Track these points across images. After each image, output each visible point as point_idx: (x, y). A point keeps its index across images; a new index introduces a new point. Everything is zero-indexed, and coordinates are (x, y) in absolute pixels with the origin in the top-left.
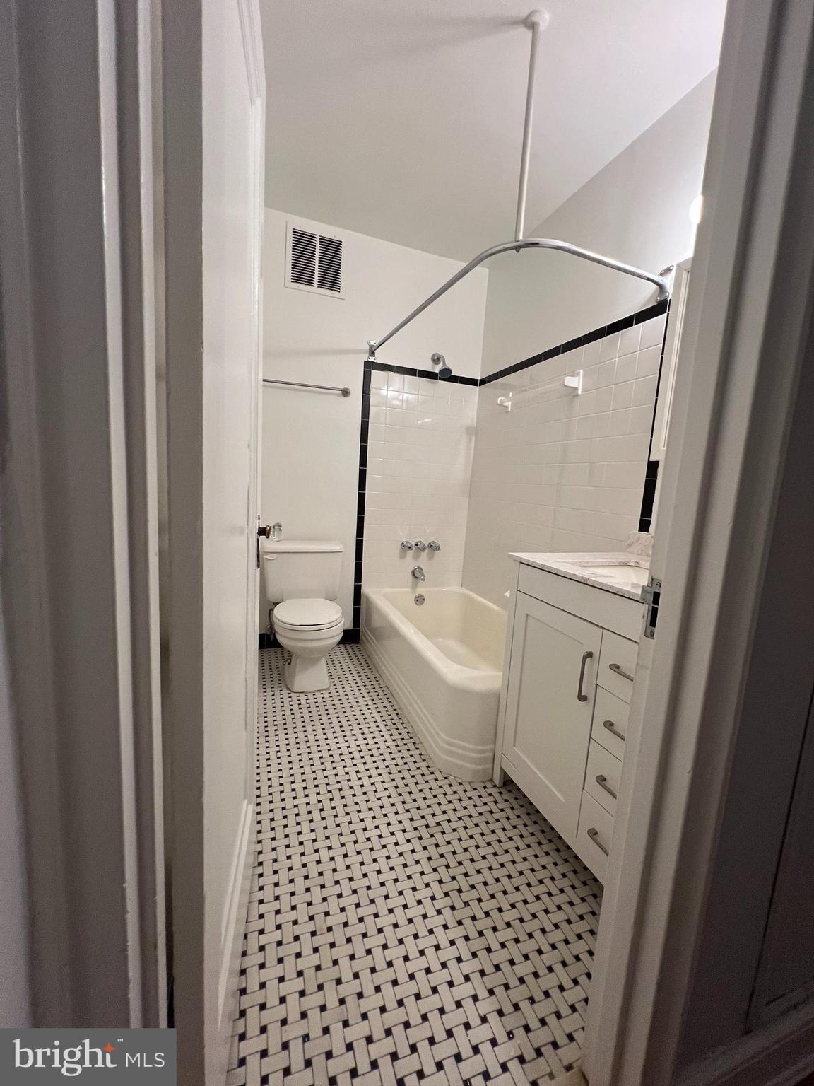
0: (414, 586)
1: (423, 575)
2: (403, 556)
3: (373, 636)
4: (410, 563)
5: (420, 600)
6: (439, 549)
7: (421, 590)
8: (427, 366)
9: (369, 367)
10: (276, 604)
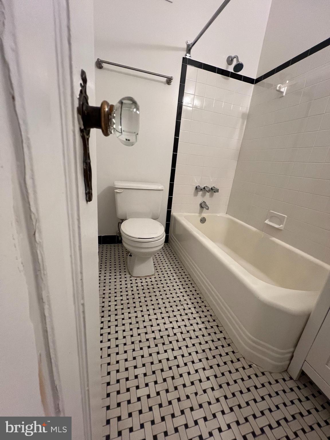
0: (201, 212)
1: (207, 206)
2: (196, 194)
3: (177, 239)
4: (199, 199)
5: (203, 220)
6: (218, 192)
7: (204, 215)
8: (223, 66)
9: (186, 62)
10: (123, 220)
